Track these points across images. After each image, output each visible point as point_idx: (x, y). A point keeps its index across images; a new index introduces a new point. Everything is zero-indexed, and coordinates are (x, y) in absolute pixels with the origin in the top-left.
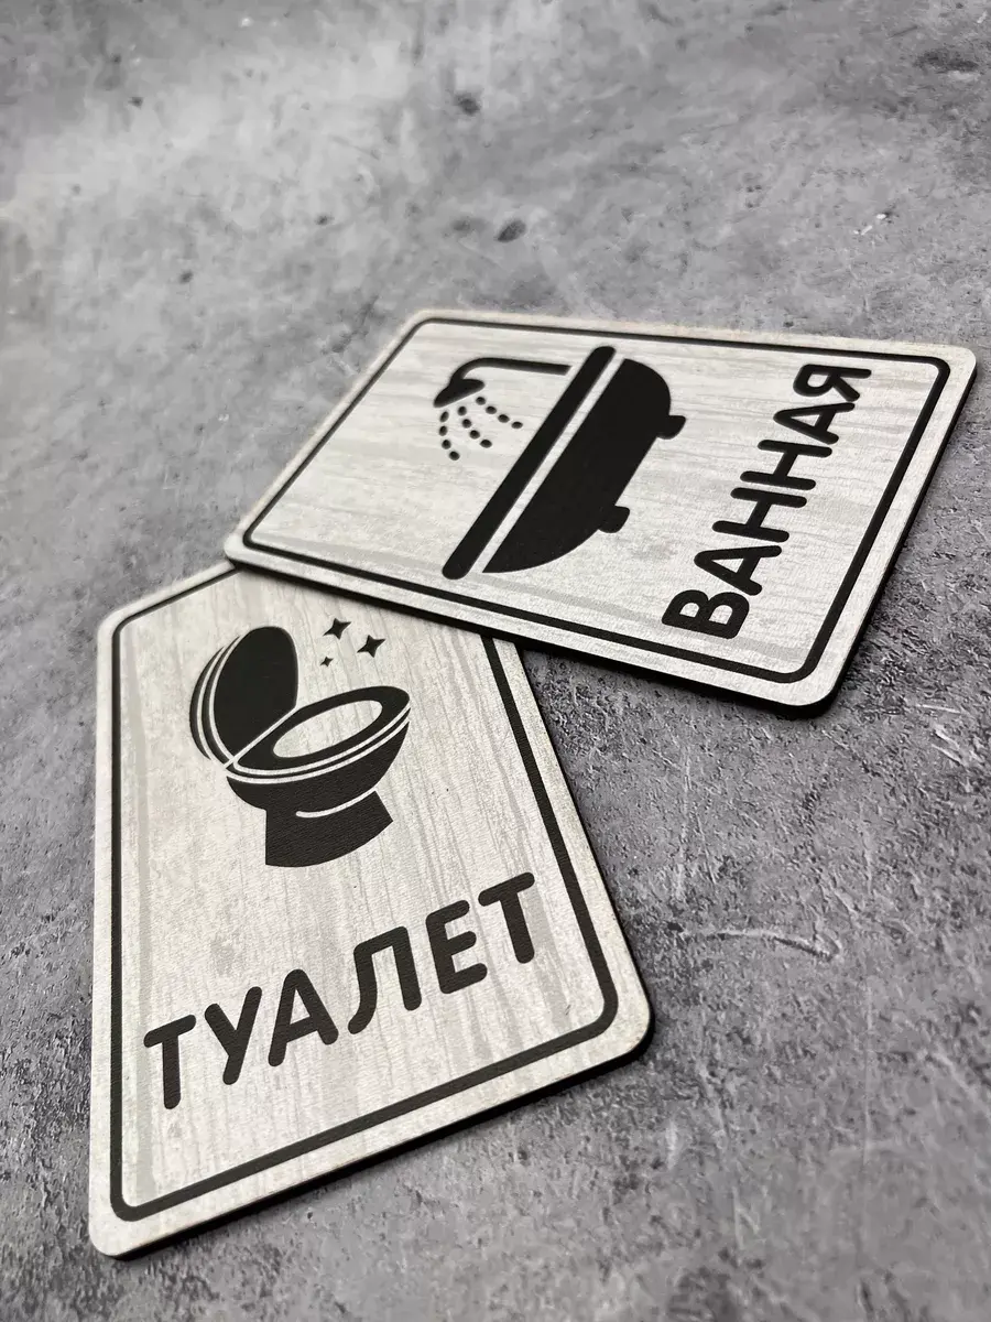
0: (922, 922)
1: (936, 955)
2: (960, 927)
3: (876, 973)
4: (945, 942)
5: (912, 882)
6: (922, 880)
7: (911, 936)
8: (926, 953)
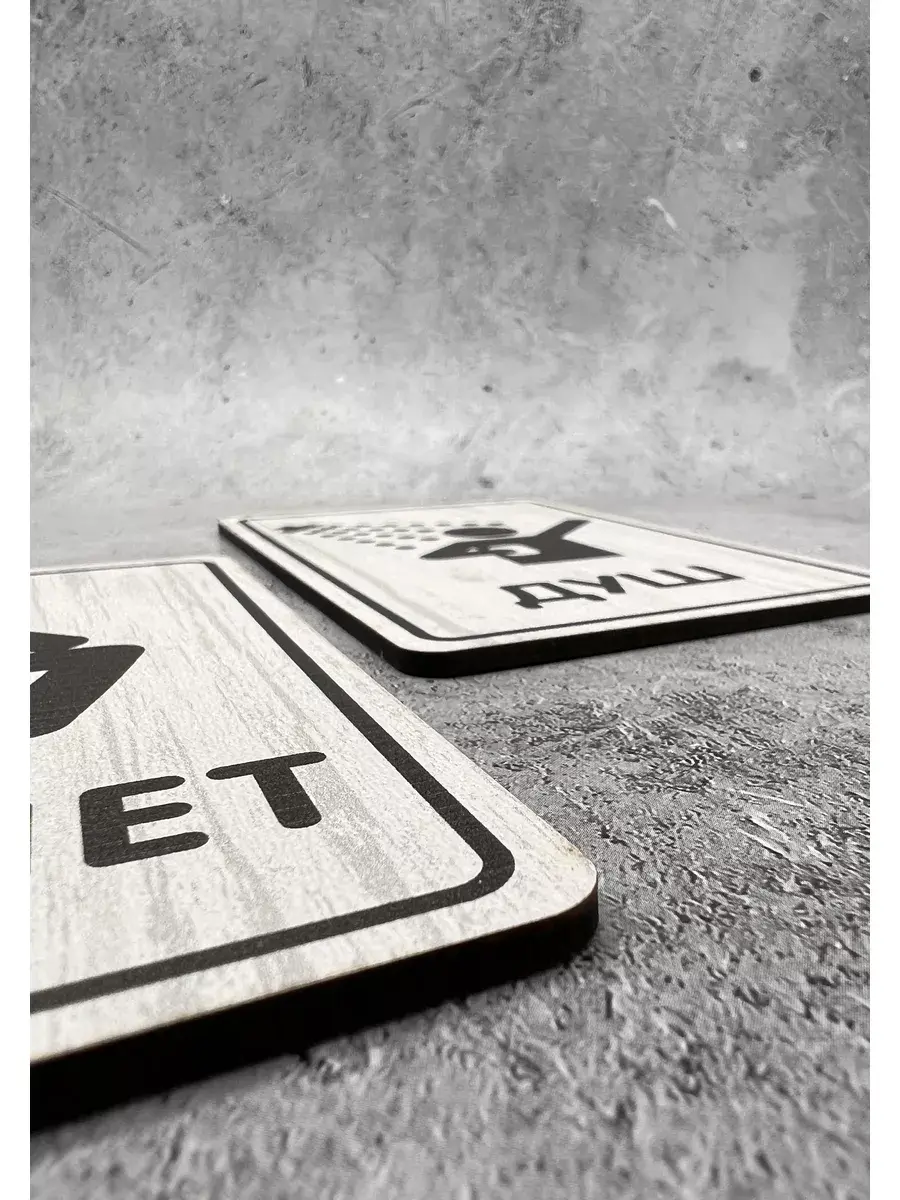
0: (601, 1061)
1: (603, 1135)
2: (696, 1092)
3: (424, 1138)
4: (641, 1115)
5: (613, 988)
6: (636, 990)
7: (562, 1080)
8: (579, 1128)
